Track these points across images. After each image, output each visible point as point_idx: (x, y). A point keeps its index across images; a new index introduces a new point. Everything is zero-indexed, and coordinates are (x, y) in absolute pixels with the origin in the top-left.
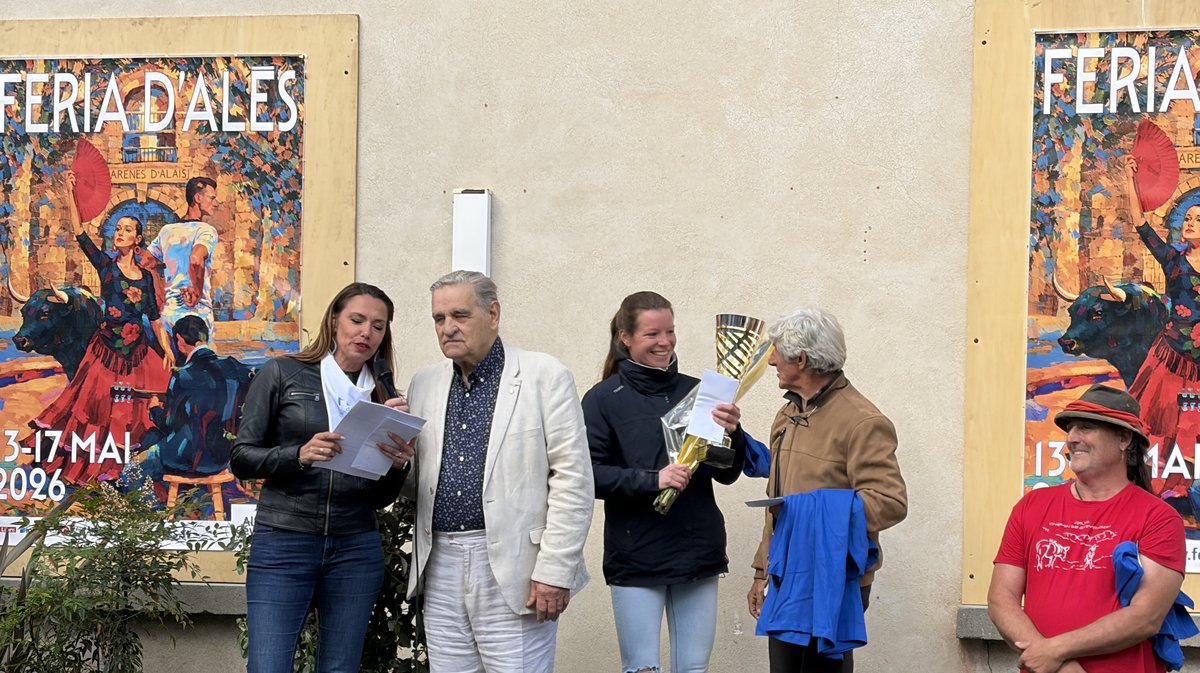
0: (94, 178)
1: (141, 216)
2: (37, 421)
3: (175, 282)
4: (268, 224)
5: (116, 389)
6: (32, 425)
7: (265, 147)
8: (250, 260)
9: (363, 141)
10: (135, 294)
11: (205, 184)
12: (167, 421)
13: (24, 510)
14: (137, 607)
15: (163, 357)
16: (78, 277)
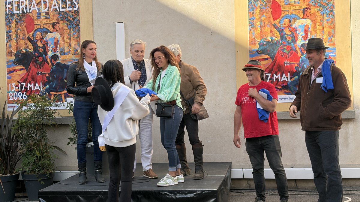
0: (30, 23)
3: (51, 47)
4: (72, 32)
5: (38, 72)
6: (18, 82)
7: (71, 14)
8: (68, 41)
9: (93, 12)
10: (41, 50)
11: (57, 23)
12: (50, 80)
13: (17, 102)
14: (45, 123)
15: (49, 65)
16: (28, 47)
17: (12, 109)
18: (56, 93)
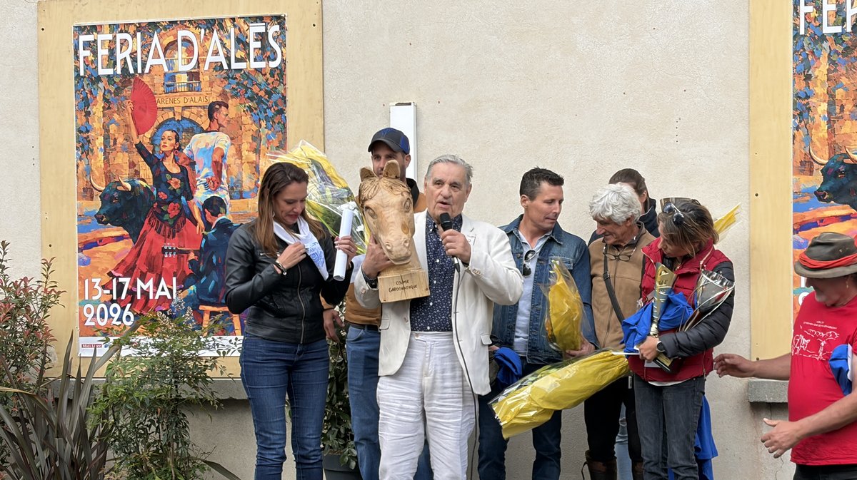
0: (145, 104)
1: (178, 129)
2: (113, 272)
3: (203, 174)
4: (264, 132)
5: (166, 248)
6: (110, 274)
7: (260, 79)
8: (253, 157)
9: (327, 72)
10: (176, 183)
11: (220, 106)
12: (201, 270)
13: (106, 332)
14: (184, 396)
15: (196, 226)
16: (137, 173)
17: (89, 353)
18: (215, 309)
